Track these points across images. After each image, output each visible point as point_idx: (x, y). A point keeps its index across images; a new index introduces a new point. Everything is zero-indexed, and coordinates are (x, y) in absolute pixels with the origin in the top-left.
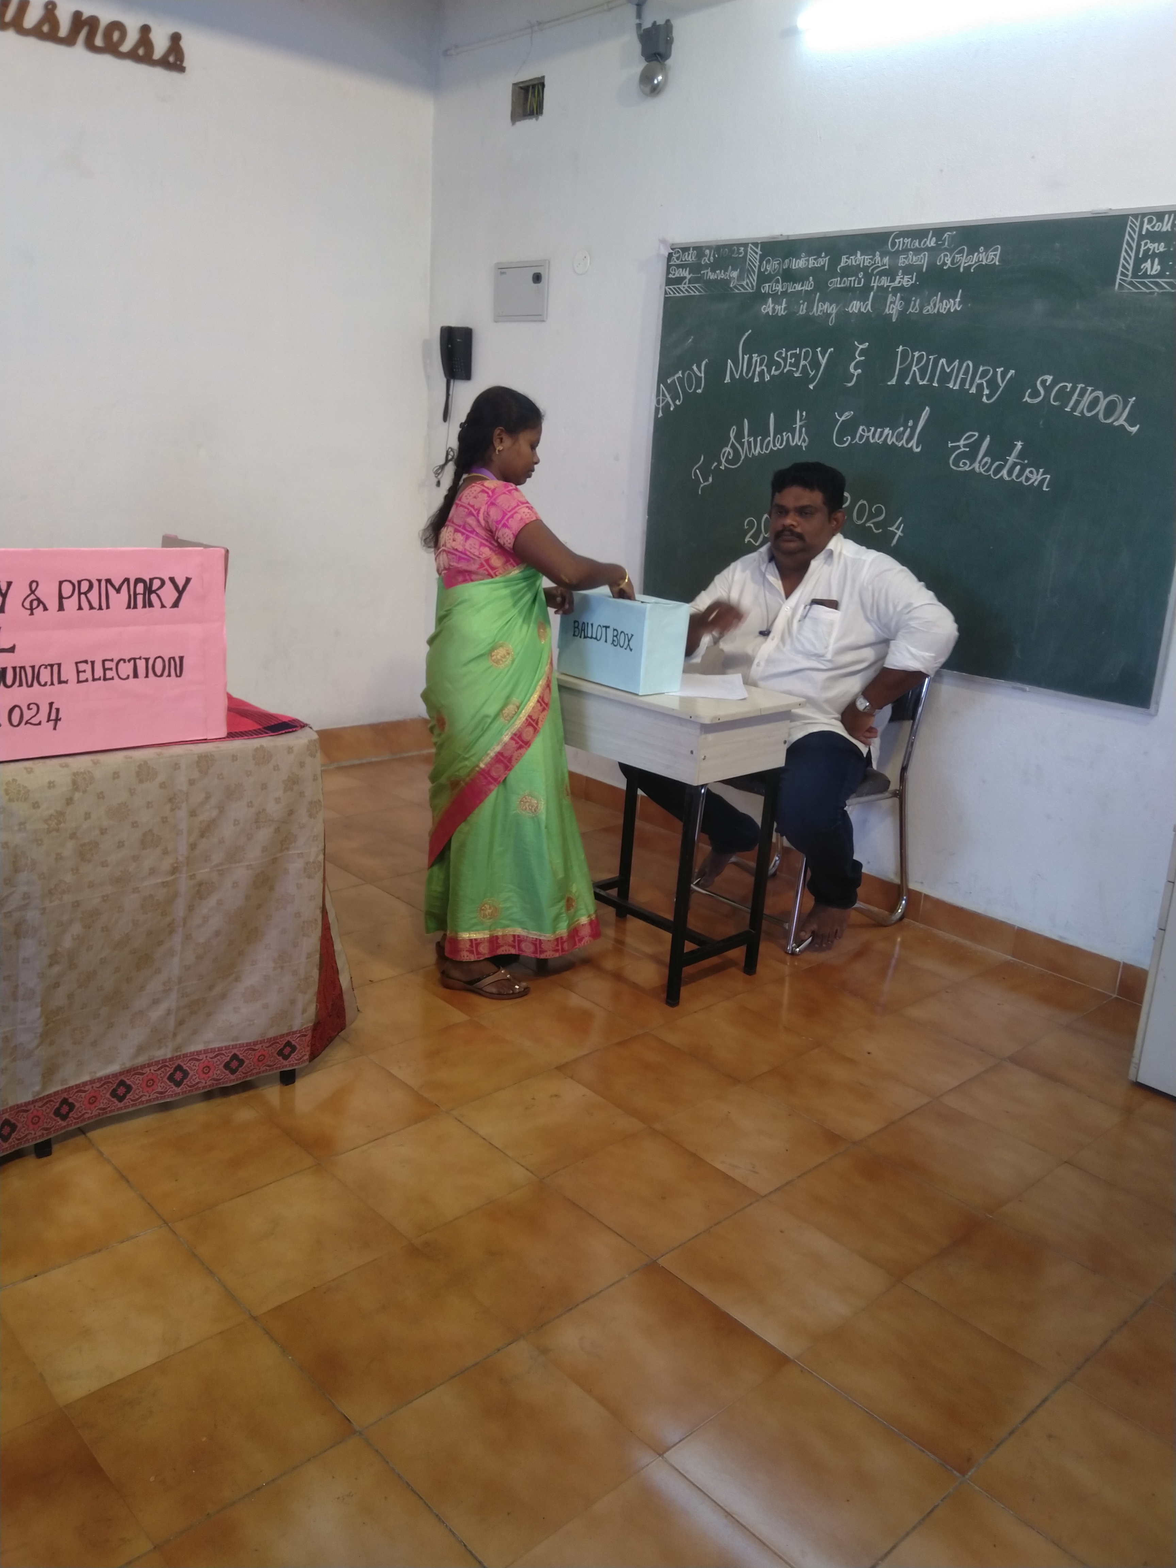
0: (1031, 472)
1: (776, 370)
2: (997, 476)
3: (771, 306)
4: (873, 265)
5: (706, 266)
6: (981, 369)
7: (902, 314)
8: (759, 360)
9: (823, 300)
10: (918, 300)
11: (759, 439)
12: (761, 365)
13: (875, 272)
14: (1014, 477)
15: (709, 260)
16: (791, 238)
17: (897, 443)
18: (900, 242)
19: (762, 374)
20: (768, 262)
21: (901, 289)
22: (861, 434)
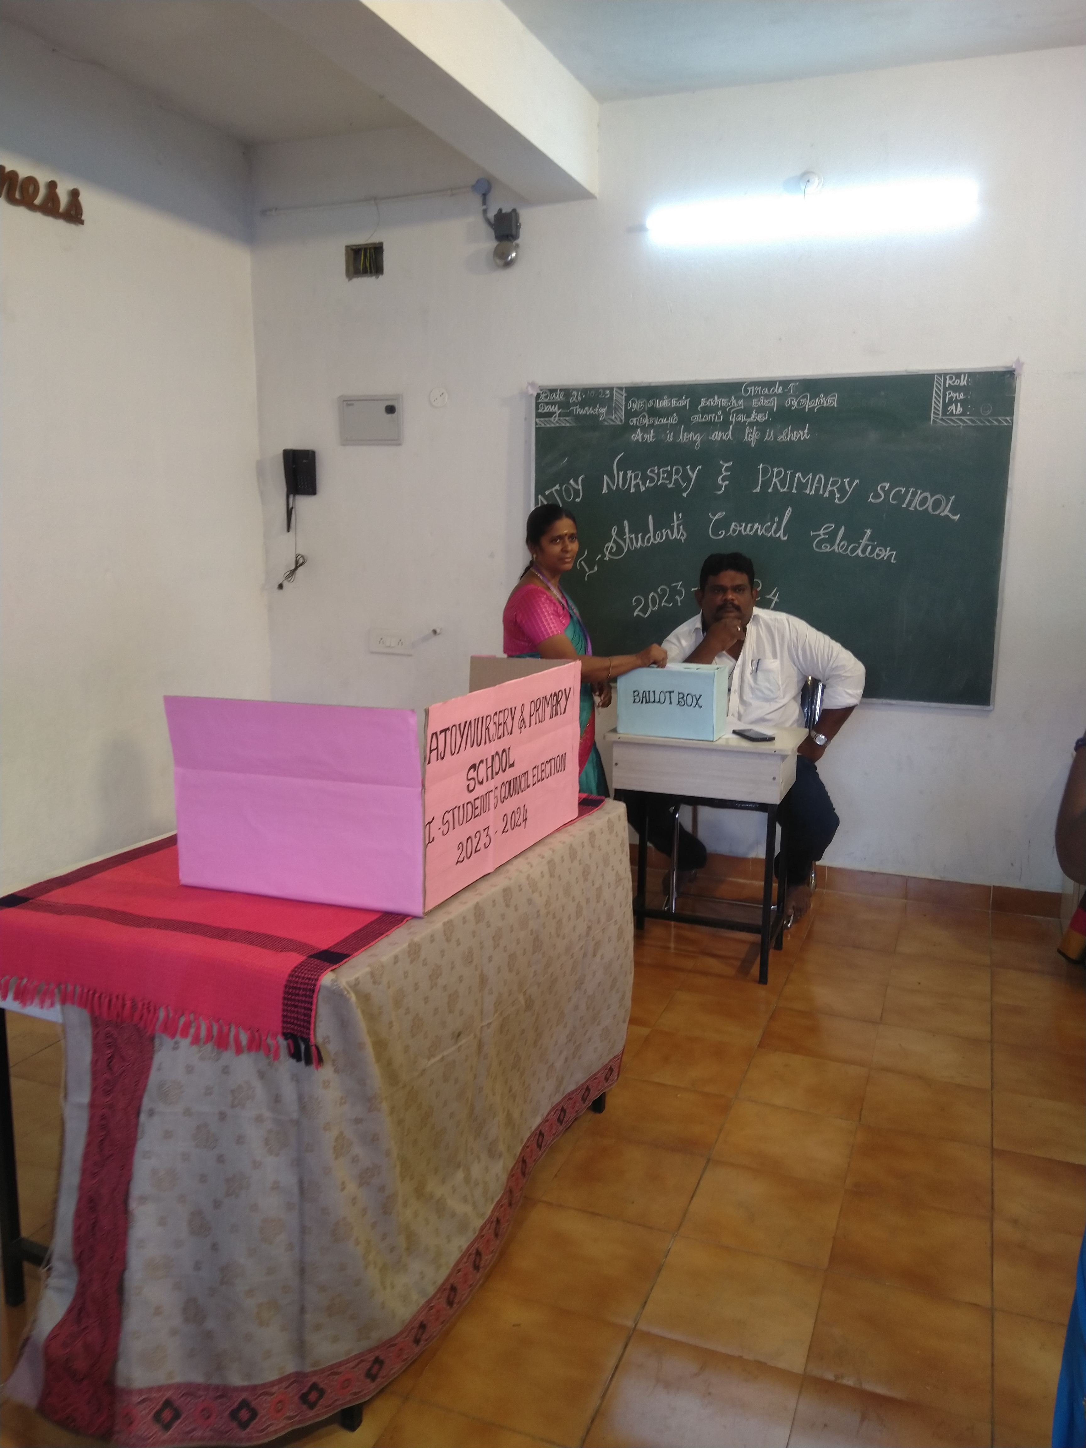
0: (880, 550)
1: (649, 482)
2: (853, 554)
3: (640, 435)
4: (729, 406)
5: (575, 404)
6: (831, 480)
7: (759, 441)
8: (633, 475)
9: (688, 430)
10: (772, 432)
11: (640, 535)
12: (636, 478)
13: (732, 411)
14: (867, 554)
15: (577, 398)
16: (652, 385)
17: (766, 534)
18: (751, 390)
19: (637, 486)
20: (633, 402)
21: (757, 423)
22: (733, 529)
